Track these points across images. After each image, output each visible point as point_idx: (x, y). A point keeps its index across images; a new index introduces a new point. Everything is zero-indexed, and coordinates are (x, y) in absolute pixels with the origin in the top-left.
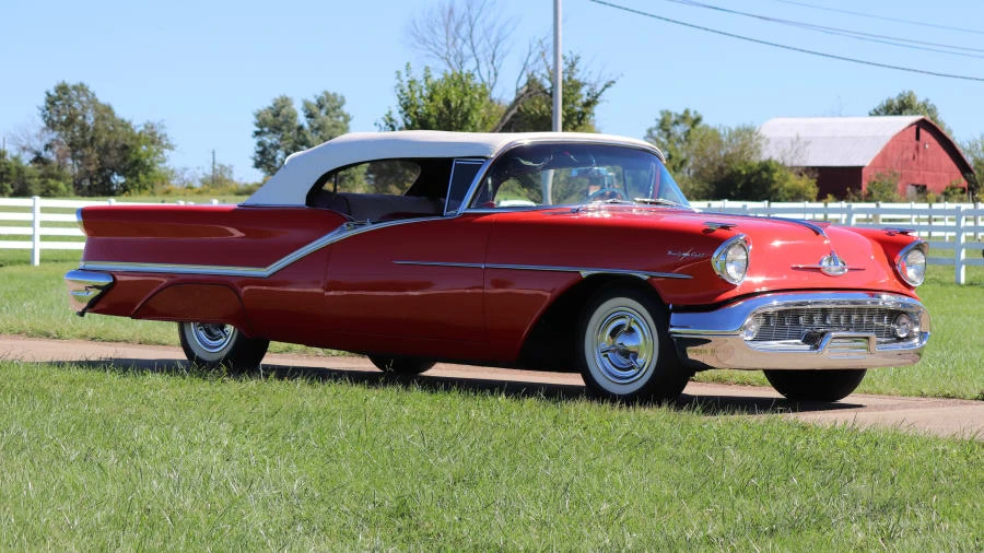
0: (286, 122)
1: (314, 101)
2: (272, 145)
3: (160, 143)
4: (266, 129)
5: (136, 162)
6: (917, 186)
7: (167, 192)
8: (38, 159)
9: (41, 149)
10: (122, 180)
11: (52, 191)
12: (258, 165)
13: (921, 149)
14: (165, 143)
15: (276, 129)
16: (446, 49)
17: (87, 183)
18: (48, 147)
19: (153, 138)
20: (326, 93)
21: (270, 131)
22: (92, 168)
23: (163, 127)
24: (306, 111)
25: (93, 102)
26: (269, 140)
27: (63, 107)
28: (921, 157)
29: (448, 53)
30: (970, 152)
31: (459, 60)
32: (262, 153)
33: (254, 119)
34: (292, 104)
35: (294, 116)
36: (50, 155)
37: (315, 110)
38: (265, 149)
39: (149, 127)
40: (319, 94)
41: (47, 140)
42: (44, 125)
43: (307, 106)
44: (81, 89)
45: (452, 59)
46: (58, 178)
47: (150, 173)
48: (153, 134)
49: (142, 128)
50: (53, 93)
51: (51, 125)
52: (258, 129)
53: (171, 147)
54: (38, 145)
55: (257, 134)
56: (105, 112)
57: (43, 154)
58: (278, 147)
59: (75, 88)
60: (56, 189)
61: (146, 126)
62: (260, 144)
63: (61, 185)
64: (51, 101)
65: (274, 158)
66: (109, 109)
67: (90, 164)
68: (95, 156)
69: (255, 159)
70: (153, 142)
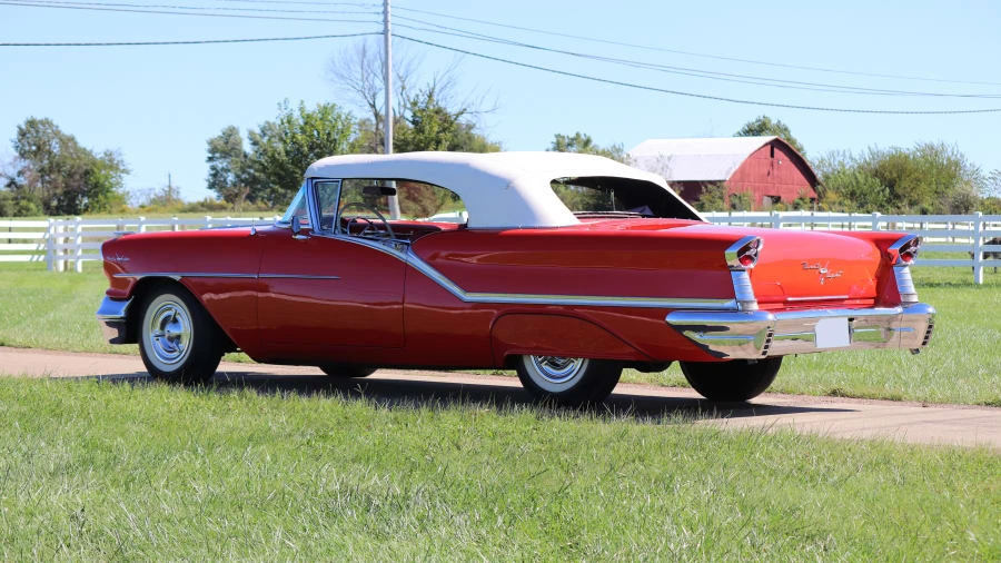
0: (233, 149)
1: (258, 131)
2: (223, 169)
3: (117, 169)
4: (217, 155)
5: (96, 185)
6: (772, 197)
7: (123, 211)
8: (12, 183)
9: (15, 176)
10: (86, 201)
11: (24, 212)
12: (211, 186)
13: (775, 165)
14: (122, 168)
15: (226, 154)
16: (361, 84)
17: (55, 203)
18: (20, 173)
19: (111, 164)
20: (268, 123)
21: (221, 157)
22: (59, 191)
23: (120, 154)
24: (251, 139)
25: (57, 133)
26: (220, 164)
27: (34, 139)
28: (775, 172)
29: (363, 87)
30: (819, 167)
31: (371, 93)
32: (214, 176)
33: (207, 147)
34: (237, 133)
35: (239, 143)
36: (21, 181)
37: (258, 138)
38: (217, 172)
39: (109, 154)
40: (262, 124)
41: (19, 168)
42: (17, 154)
43: (252, 135)
44: (46, 123)
45: (367, 92)
46: (29, 200)
47: (109, 194)
48: (111, 161)
49: (102, 155)
50: (24, 127)
51: (23, 155)
52: (210, 155)
53: (126, 171)
54: (12, 172)
55: (210, 159)
56: (67, 142)
57: (18, 180)
58: (228, 171)
59: (42, 122)
60: (28, 210)
61: (105, 153)
62: (213, 168)
63: (32, 206)
64: (23, 134)
65: (225, 180)
66: (72, 139)
67: (56, 187)
68: (60, 179)
69: (208, 180)
70: (111, 167)
